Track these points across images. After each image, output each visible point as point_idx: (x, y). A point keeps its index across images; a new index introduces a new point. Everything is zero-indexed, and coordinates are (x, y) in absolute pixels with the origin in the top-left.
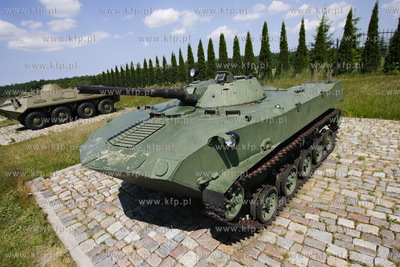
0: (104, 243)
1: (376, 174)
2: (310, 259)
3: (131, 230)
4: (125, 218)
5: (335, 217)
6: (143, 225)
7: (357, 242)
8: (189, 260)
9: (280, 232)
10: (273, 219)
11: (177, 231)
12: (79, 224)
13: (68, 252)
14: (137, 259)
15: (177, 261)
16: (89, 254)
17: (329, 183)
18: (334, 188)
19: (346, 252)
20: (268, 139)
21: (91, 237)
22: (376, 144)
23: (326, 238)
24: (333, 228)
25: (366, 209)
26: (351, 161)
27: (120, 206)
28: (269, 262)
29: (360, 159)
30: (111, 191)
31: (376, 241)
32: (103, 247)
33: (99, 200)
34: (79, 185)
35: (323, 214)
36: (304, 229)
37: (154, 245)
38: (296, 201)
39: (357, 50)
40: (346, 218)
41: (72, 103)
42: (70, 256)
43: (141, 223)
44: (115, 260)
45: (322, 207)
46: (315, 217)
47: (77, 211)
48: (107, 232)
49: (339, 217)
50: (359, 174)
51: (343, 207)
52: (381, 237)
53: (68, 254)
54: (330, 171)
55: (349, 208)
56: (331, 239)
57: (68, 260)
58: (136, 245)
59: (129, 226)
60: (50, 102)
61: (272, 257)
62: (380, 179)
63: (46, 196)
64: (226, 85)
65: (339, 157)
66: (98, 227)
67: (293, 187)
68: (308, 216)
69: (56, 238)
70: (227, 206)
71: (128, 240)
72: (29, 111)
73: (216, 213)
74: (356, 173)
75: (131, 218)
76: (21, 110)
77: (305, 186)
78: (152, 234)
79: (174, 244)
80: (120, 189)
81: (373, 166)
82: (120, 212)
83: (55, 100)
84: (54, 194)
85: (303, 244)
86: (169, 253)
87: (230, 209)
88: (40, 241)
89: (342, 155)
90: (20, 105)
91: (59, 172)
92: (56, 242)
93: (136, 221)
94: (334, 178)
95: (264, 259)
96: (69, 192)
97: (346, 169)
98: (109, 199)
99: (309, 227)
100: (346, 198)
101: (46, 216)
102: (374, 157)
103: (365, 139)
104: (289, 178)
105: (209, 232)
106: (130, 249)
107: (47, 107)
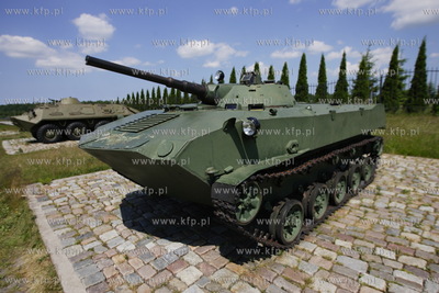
0: (92, 249)
1: (423, 208)
2: (339, 287)
3: (126, 239)
4: (122, 228)
5: (373, 246)
6: (141, 235)
7: (398, 274)
8: (189, 275)
9: (303, 256)
10: (296, 242)
11: (180, 245)
12: (69, 229)
13: (49, 255)
14: (127, 269)
15: (174, 276)
16: (72, 259)
17: (366, 212)
18: (372, 218)
19: (384, 283)
20: (295, 141)
21: (79, 243)
22: (423, 180)
23: (361, 266)
24: (370, 257)
25: (411, 241)
26: (393, 194)
27: (120, 216)
28: (287, 286)
29: (404, 192)
30: (113, 201)
31: (423, 275)
32: (91, 253)
33: (97, 208)
34: (79, 193)
35: (357, 242)
36: (333, 255)
37: (151, 256)
38: (324, 227)
39: (403, 93)
40: (386, 248)
41: (90, 119)
42: (50, 260)
43: (139, 234)
44: (101, 267)
45: (356, 234)
46: (348, 245)
47: (71, 216)
48: (99, 239)
49: (377, 246)
50: (403, 206)
51: (383, 237)
52: (429, 270)
53: (48, 257)
54: (367, 201)
55: (389, 239)
56: (366, 269)
57: (46, 263)
58: (129, 255)
59: (125, 235)
60: (67, 116)
61: (291, 281)
62: (428, 213)
63: (40, 200)
64: (253, 87)
65: (379, 188)
66: (90, 234)
67: (322, 212)
68: (339, 242)
69: (39, 240)
70: (240, 207)
71: (120, 249)
72: (43, 122)
73: (225, 211)
74: (399, 205)
75: (129, 228)
76: (35, 121)
77: (337, 213)
78: (150, 245)
79: (174, 258)
80: (124, 200)
81: (419, 200)
82: (118, 222)
83: (72, 114)
84: (49, 198)
85: (331, 271)
86: (166, 266)
87: (243, 210)
88: (21, 241)
89: (383, 187)
90: (35, 115)
91: (61, 180)
92: (39, 243)
93: (134, 231)
94: (373, 207)
95: (280, 283)
96: (66, 199)
97: (387, 201)
98: (109, 208)
99: (339, 254)
100: (386, 228)
101: (34, 218)
102: (421, 192)
103: (410, 174)
104: (319, 198)
105: (217, 250)
106: (122, 258)
107: (62, 121)
